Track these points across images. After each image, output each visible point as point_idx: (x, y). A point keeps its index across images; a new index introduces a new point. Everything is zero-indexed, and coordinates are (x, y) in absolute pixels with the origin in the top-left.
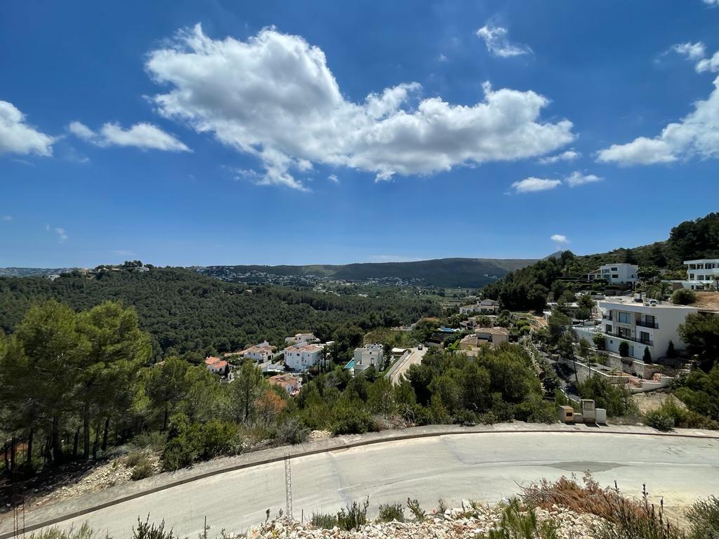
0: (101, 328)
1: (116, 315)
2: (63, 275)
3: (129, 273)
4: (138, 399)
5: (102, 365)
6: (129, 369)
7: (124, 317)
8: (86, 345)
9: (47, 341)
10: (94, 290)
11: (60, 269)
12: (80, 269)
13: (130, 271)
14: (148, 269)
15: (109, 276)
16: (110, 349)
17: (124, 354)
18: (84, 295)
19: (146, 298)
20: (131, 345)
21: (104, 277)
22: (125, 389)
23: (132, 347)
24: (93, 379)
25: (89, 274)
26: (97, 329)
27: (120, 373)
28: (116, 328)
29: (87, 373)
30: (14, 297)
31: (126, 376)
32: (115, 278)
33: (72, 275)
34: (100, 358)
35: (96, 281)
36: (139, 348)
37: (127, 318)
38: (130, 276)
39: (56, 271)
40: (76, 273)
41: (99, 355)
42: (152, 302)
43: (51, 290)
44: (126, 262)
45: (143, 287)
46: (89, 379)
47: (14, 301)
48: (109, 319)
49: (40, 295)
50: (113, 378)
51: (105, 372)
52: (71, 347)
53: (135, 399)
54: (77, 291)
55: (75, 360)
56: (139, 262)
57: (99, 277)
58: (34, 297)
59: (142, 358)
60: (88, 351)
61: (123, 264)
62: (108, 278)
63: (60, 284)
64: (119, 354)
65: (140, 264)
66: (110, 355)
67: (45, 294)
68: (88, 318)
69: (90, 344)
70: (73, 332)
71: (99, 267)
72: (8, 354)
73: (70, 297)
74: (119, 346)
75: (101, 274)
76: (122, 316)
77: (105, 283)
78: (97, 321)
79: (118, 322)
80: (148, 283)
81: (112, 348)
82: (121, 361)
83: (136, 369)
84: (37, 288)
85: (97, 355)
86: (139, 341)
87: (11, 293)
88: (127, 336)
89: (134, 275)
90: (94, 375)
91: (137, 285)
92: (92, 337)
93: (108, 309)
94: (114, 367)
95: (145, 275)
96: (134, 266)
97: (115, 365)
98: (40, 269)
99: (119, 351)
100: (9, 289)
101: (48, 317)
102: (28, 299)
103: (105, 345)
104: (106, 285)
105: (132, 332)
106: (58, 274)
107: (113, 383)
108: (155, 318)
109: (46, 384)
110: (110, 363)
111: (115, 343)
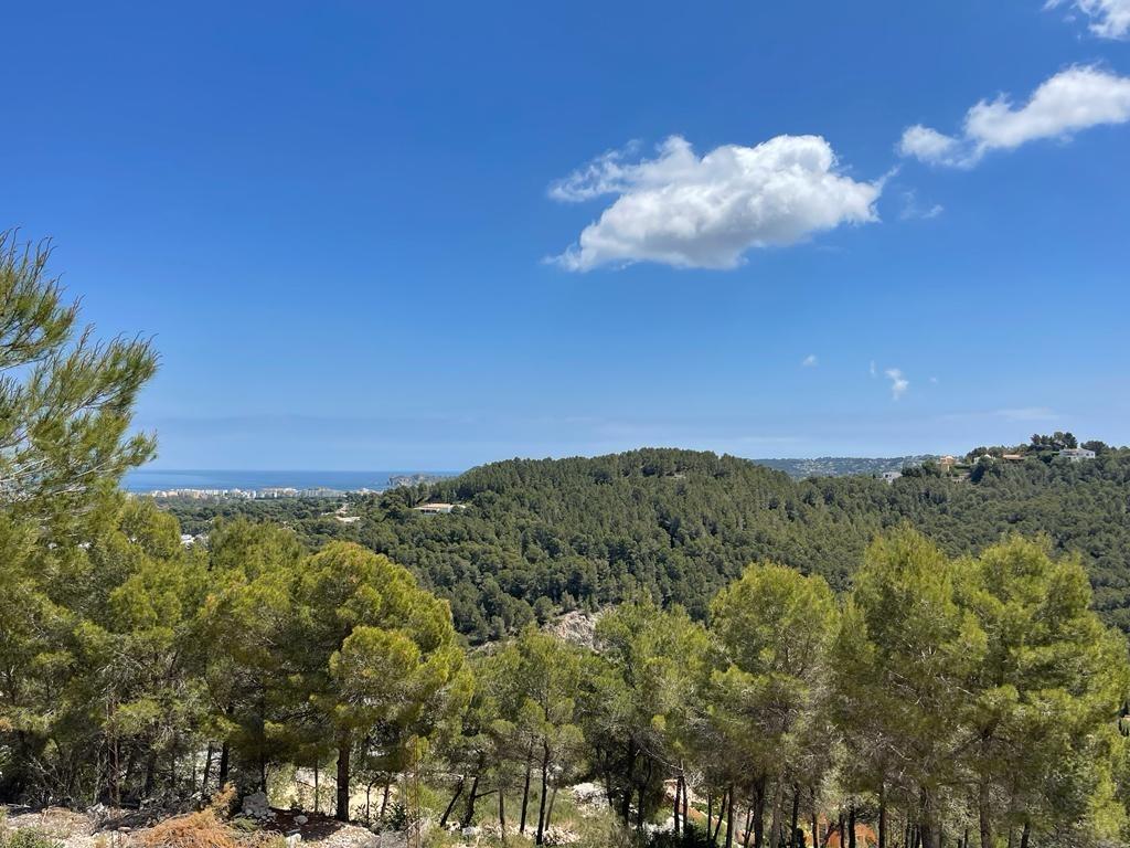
0: (1004, 599)
1: (1036, 573)
2: (907, 473)
3: (1043, 465)
4: (1102, 802)
5: (1011, 692)
6: (1075, 719)
7: (1058, 581)
8: (976, 638)
9: (903, 618)
10: (969, 507)
11: (900, 459)
12: (938, 458)
13: (1047, 460)
14: (1092, 455)
15: (997, 473)
16: (1028, 656)
17: (1063, 676)
18: (949, 519)
19: (1093, 533)
20: (1078, 654)
21: (986, 475)
22: (1066, 769)
23: (1079, 662)
24: (994, 723)
25: (955, 469)
26: (996, 602)
27: (1052, 723)
28: (1039, 606)
29: (983, 707)
30: (831, 517)
31: (1066, 735)
32: (1012, 478)
33: (923, 472)
34: (1006, 675)
35: (970, 486)
36: (1096, 667)
37: (1064, 583)
38: (1048, 471)
39: (894, 462)
40: (929, 468)
41: (1003, 668)
42: (1109, 546)
43: (888, 506)
44: (1036, 439)
45: (1081, 502)
46: (984, 721)
47: (831, 524)
48: (1021, 582)
49: (870, 516)
50: (1037, 731)
51: (1019, 711)
52: (945, 636)
53: (1092, 802)
54: (935, 508)
55: (957, 669)
56: (1069, 435)
57: (977, 475)
58: (860, 517)
59: (1107, 696)
60: (983, 653)
61: (1029, 443)
62: (997, 480)
63: (903, 491)
64: (1047, 673)
65: (1069, 440)
66: (1028, 673)
67: (878, 512)
68: (975, 574)
69: (984, 637)
70: (949, 604)
71: (977, 453)
72: (843, 632)
73: (921, 522)
74: (1047, 654)
75: (980, 468)
76: (1052, 576)
77: (990, 490)
78: (994, 580)
79: (1042, 590)
80: (1094, 492)
81: (1032, 655)
82: (1055, 693)
83: (1093, 721)
84: (865, 499)
85: (998, 667)
86: (1097, 648)
87: (825, 509)
88: (1066, 629)
89: (1058, 472)
90: (997, 713)
91: (1065, 496)
92: (987, 621)
93: (1017, 557)
94: (1038, 703)
95: (1087, 471)
96: (1056, 447)
97: (1042, 699)
98: (867, 460)
99: (1049, 666)
100: (823, 501)
101: (902, 563)
102: (852, 521)
103: (1016, 645)
104: (993, 496)
105: (1077, 622)
106: (897, 470)
107: (1037, 745)
108: (1120, 589)
109: (905, 710)
110: (1029, 693)
111: (1038, 643)
